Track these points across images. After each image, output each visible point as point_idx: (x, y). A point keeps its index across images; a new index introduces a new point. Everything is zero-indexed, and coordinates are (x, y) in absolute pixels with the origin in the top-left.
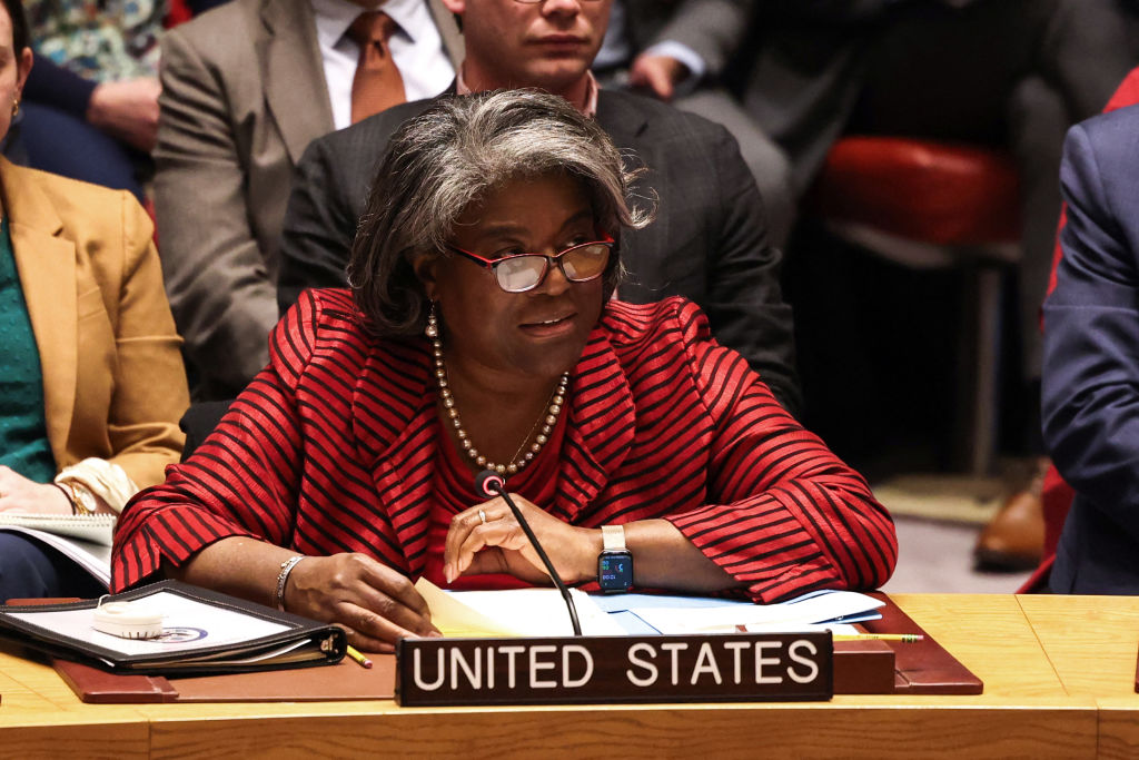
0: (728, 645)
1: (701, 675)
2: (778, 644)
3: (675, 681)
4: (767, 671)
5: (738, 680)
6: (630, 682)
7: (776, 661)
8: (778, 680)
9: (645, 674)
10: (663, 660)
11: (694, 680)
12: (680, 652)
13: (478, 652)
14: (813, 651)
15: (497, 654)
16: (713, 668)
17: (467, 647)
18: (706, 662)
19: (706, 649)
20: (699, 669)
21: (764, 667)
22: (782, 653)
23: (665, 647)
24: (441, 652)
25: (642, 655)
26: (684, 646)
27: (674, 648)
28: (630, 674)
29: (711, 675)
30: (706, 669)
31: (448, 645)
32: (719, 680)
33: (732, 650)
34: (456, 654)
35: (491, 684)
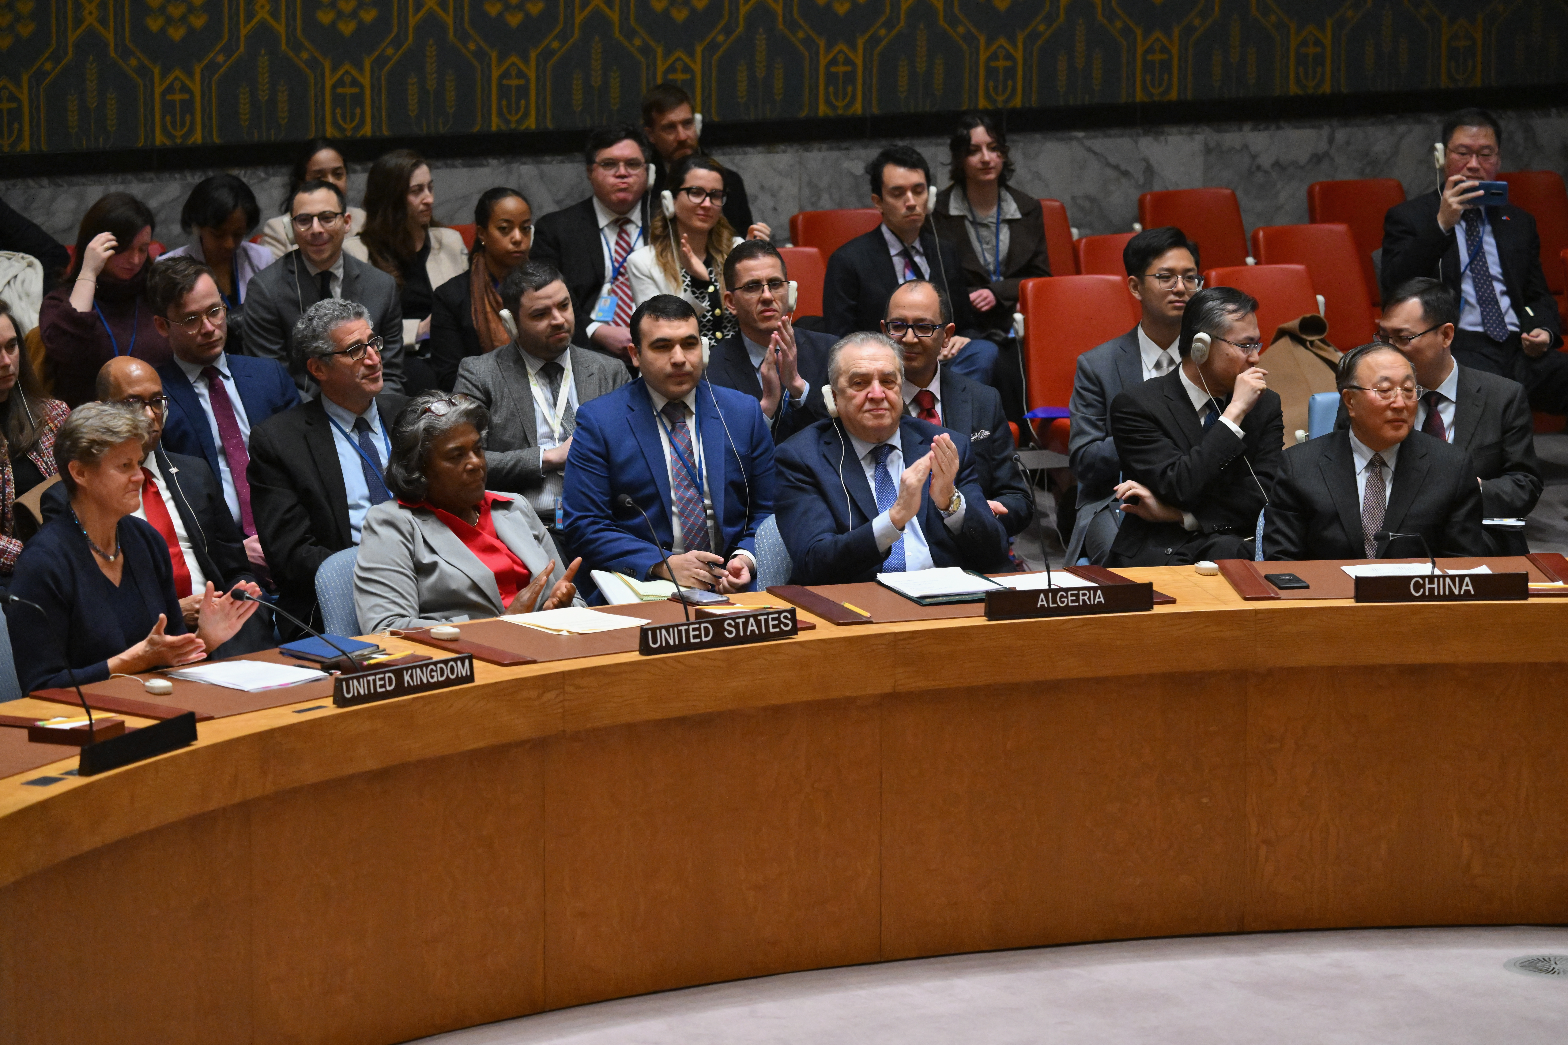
0: (759, 618)
1: (751, 631)
2: (776, 615)
4: (774, 626)
5: (764, 631)
7: (776, 622)
8: (778, 630)
9: (730, 632)
10: (737, 626)
11: (748, 633)
12: (743, 622)
13: (671, 630)
14: (789, 616)
15: (678, 630)
16: (755, 628)
17: (667, 629)
18: (752, 626)
19: (752, 620)
20: (750, 628)
22: (778, 619)
23: (737, 621)
24: (658, 631)
25: (729, 625)
26: (744, 620)
27: (740, 621)
28: (726, 633)
30: (752, 628)
31: (660, 628)
32: (757, 632)
33: (761, 620)
34: (663, 631)
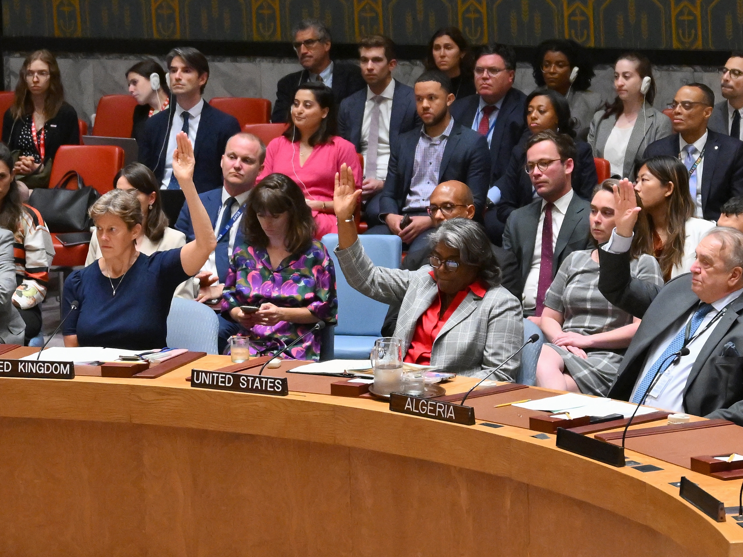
3: (250, 387)
6: (240, 386)
21: (270, 386)
29: (258, 386)
35: (210, 383)
